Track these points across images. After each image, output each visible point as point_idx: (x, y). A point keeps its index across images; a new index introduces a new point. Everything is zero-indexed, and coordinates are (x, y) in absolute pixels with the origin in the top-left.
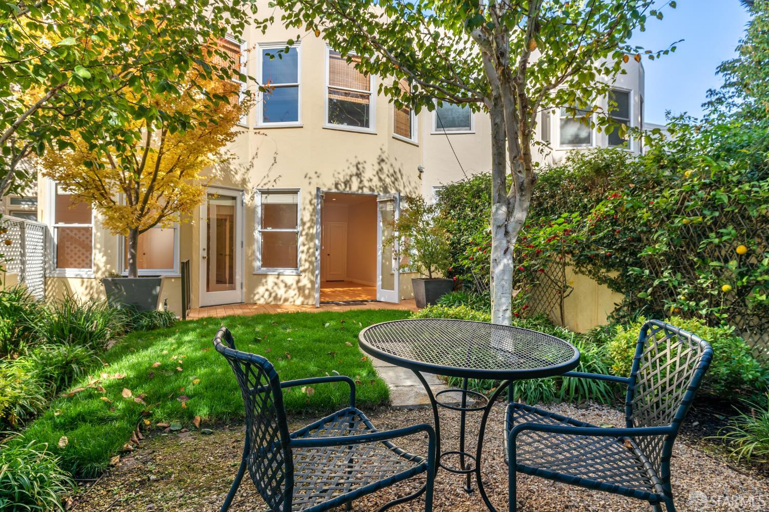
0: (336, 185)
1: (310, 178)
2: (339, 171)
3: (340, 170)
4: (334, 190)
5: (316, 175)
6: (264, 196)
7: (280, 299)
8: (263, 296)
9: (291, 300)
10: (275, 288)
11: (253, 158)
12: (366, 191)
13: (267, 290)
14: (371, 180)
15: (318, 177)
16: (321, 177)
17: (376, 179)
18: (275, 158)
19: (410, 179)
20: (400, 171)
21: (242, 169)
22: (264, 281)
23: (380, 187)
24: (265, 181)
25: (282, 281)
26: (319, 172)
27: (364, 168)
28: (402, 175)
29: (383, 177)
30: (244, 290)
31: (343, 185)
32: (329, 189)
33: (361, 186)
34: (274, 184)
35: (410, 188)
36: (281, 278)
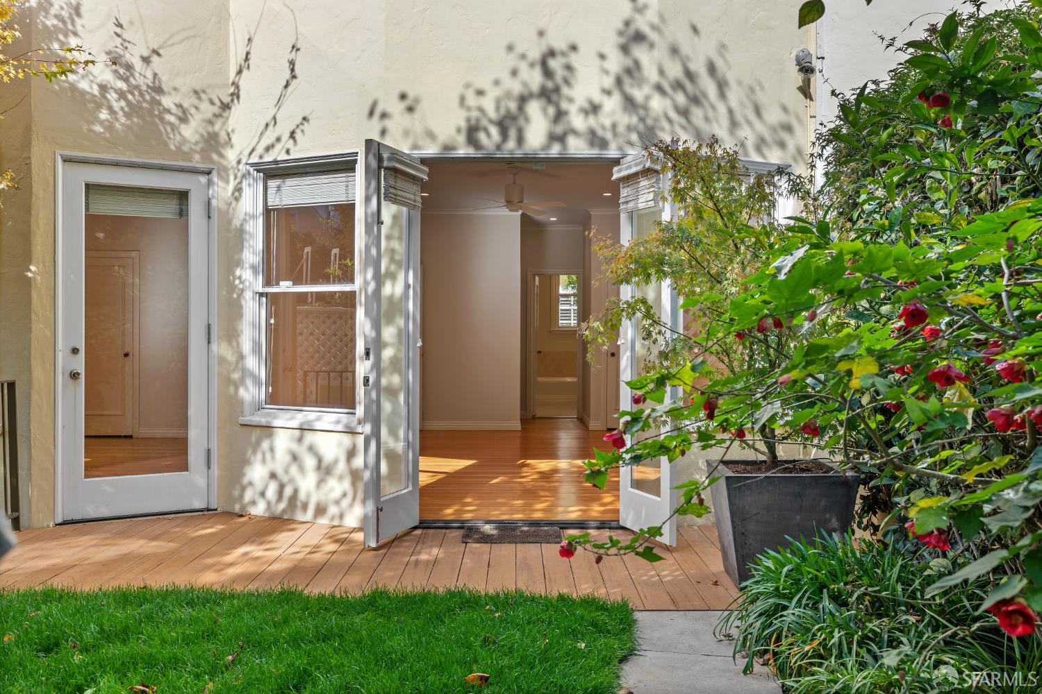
0: (472, 132)
1: (384, 116)
2: (480, 85)
3: (484, 82)
4: (464, 151)
5: (402, 106)
6: (273, 184)
7: (305, 507)
8: (263, 494)
9: (333, 510)
10: (294, 470)
11: (240, 72)
12: (578, 147)
13: (273, 476)
14: (594, 109)
15: (410, 109)
16: (419, 109)
17: (611, 104)
18: (292, 63)
19: (762, 98)
20: (712, 69)
21: (205, 106)
22: (265, 445)
23: (630, 128)
24: (268, 139)
25: (311, 449)
26: (411, 94)
27: (569, 68)
28: (722, 86)
29: (638, 94)
30: (215, 470)
31: (494, 131)
32: (447, 148)
33: (559, 129)
34: (290, 144)
35: (759, 127)
36: (310, 438)
